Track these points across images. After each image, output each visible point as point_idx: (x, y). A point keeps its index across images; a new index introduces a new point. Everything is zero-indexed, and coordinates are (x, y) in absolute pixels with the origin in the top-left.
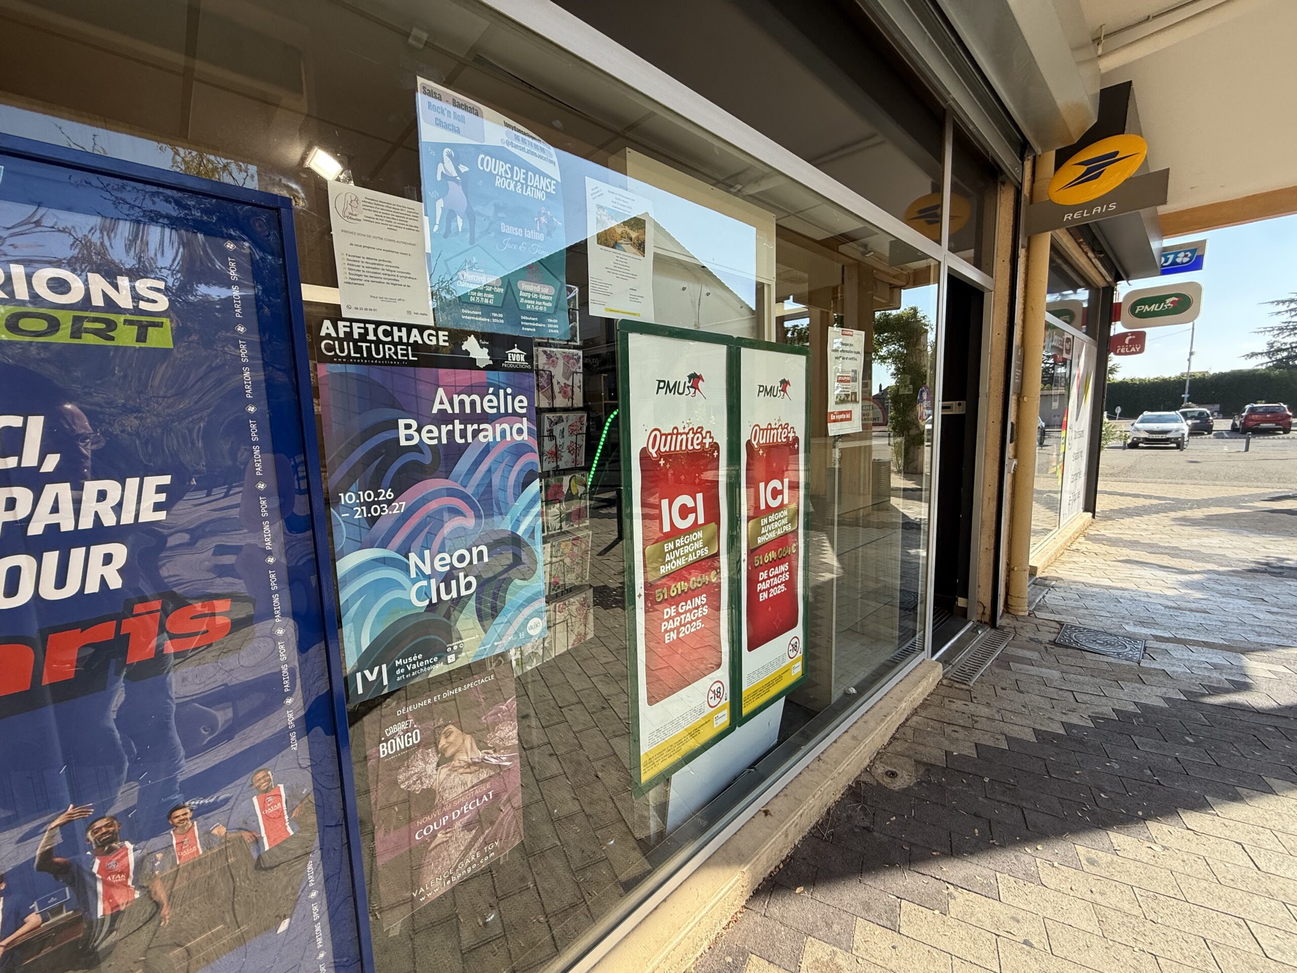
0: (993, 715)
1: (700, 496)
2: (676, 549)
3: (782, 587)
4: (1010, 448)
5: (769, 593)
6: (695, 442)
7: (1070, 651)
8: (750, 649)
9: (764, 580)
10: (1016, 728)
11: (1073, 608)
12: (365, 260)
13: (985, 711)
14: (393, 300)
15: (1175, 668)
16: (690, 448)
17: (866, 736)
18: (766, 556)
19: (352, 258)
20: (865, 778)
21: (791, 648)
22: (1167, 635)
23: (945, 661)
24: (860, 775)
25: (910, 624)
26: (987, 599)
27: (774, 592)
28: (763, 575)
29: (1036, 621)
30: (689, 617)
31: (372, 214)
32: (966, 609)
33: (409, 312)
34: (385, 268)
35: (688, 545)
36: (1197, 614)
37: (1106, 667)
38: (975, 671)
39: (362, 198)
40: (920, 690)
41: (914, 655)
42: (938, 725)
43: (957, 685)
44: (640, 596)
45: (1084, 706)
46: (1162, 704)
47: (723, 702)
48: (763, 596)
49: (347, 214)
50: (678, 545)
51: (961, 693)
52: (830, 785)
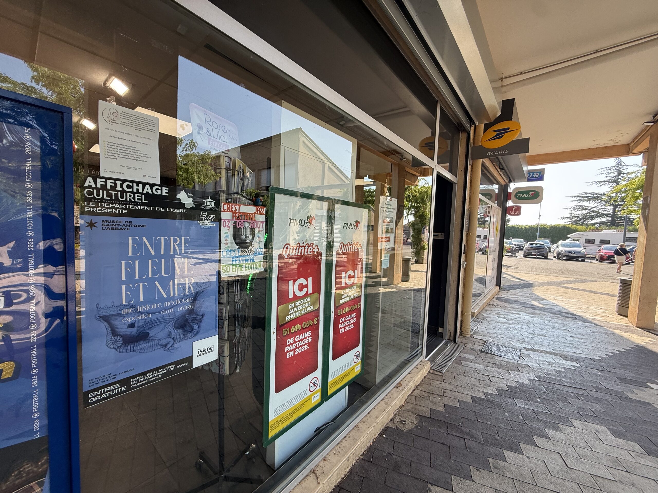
0: (453, 389)
1: (310, 279)
2: (295, 307)
3: (352, 325)
4: (463, 256)
5: (345, 329)
6: (309, 251)
7: (488, 355)
8: (334, 359)
9: (343, 322)
10: (463, 395)
11: (490, 333)
12: (119, 146)
13: (448, 387)
14: (136, 169)
15: (533, 364)
16: (306, 254)
17: (392, 402)
18: (344, 310)
19: (110, 144)
20: (391, 425)
21: (355, 357)
22: (530, 347)
23: (432, 360)
24: (388, 424)
25: (416, 340)
26: (452, 328)
27: (348, 328)
28: (342, 320)
29: (474, 340)
30: (301, 343)
31: (126, 121)
32: (442, 333)
33: (145, 176)
34: (131, 150)
35: (302, 305)
36: (542, 337)
37: (503, 363)
38: (445, 366)
39: (120, 111)
40: (419, 376)
41: (418, 357)
42: (427, 394)
43: (437, 373)
44: (274, 333)
45: (494, 384)
46: (528, 382)
47: (318, 388)
48: (342, 331)
49: (109, 119)
50: (296, 305)
51: (439, 377)
52: (372, 430)
